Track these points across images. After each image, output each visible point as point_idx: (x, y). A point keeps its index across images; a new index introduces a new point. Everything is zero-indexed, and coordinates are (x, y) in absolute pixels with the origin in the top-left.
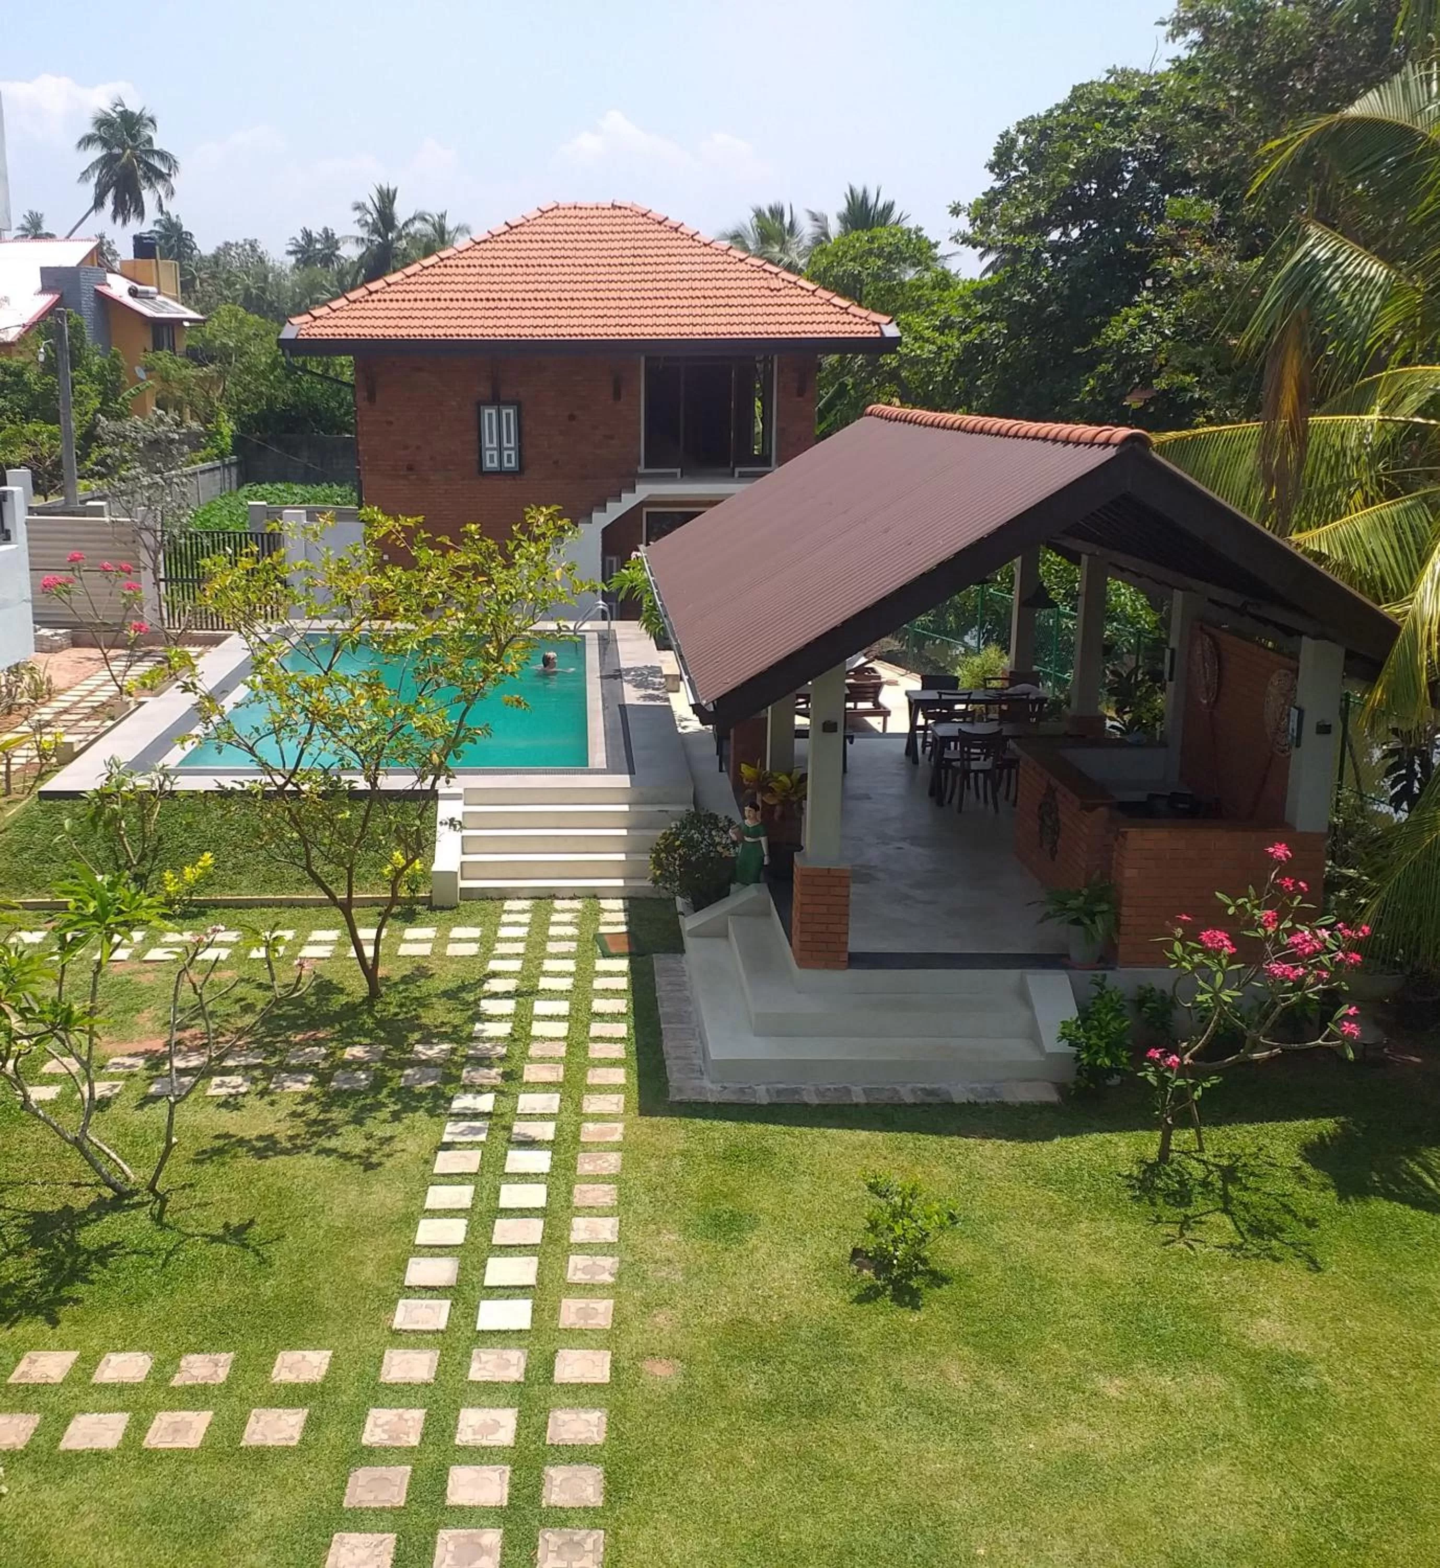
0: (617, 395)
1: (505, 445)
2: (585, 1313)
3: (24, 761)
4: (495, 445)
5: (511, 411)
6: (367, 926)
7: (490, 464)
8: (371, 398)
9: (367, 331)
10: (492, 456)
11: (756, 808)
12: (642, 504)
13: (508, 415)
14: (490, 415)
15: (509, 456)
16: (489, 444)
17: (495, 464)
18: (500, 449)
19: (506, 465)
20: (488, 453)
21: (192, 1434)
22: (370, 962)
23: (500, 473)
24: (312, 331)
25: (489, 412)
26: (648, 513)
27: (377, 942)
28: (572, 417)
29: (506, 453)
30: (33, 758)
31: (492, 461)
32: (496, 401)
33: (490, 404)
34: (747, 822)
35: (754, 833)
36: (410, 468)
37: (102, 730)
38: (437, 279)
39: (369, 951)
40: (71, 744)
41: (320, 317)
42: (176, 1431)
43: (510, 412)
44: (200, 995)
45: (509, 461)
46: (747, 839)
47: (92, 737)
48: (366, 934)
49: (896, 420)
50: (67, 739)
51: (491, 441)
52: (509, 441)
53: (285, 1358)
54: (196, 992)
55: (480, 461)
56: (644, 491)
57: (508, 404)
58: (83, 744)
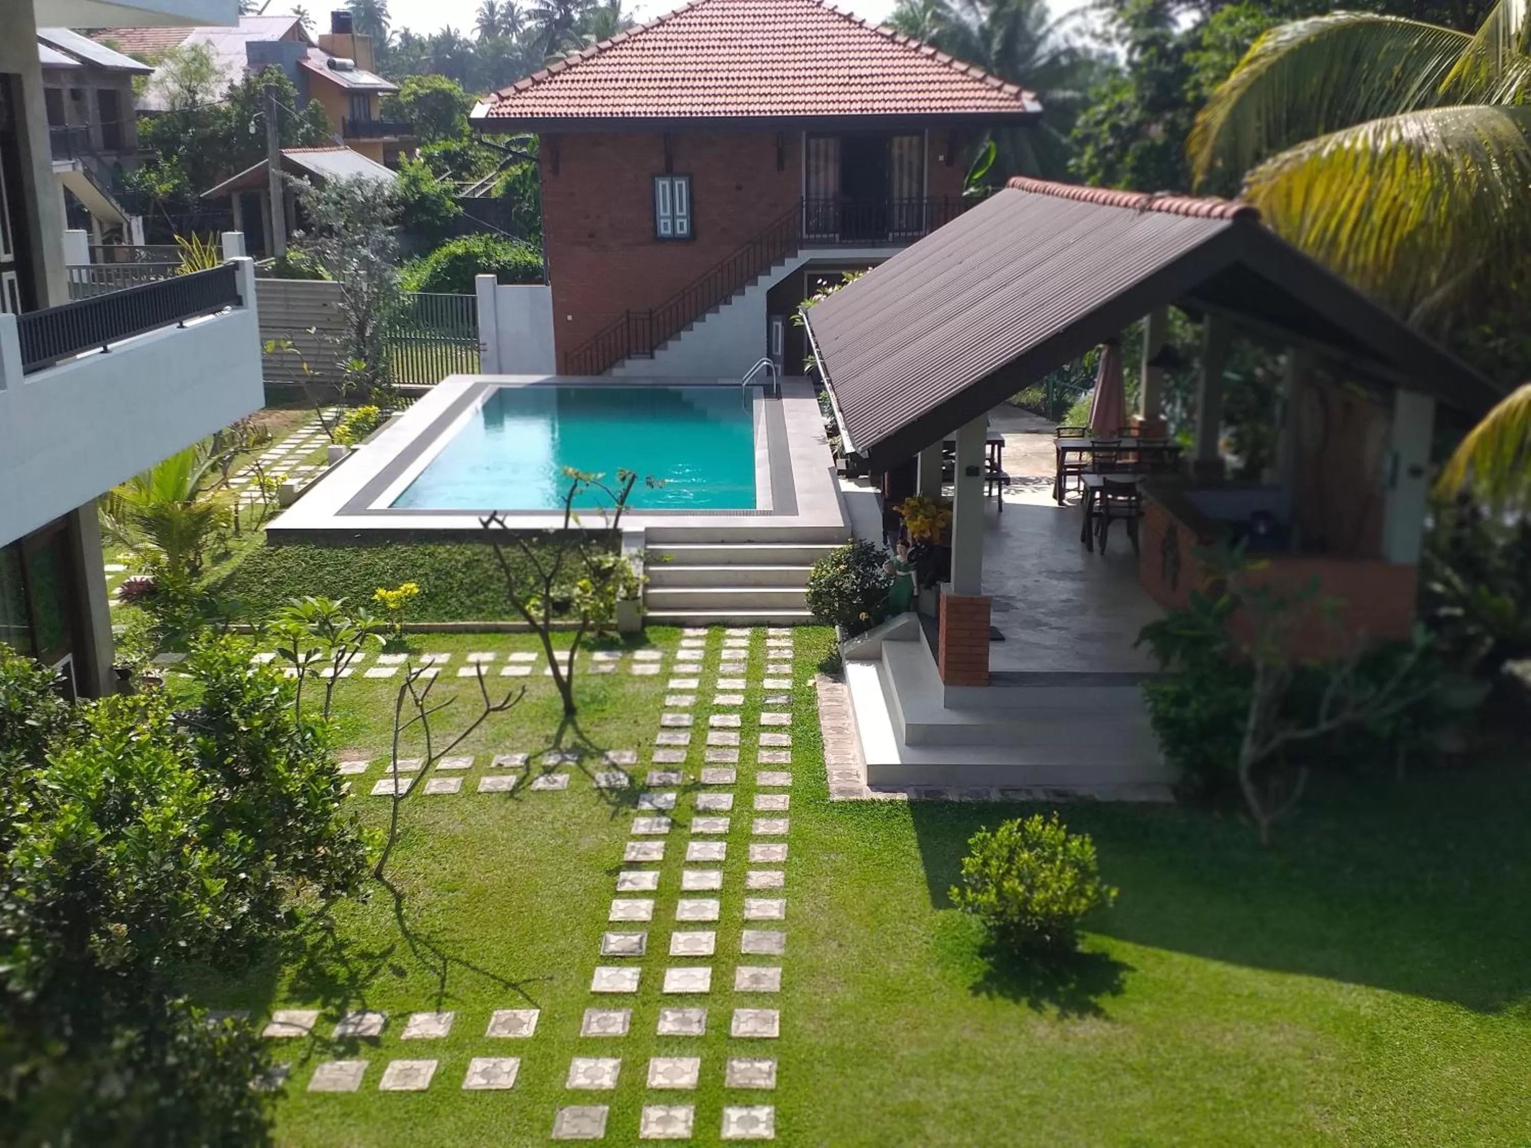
0: (780, 165)
1: (678, 213)
2: (756, 979)
3: (249, 501)
4: (668, 213)
5: (684, 183)
6: (561, 648)
7: (665, 230)
8: (555, 171)
9: (552, 110)
10: (666, 224)
11: (907, 545)
12: (804, 267)
13: (680, 186)
14: (664, 186)
15: (681, 224)
16: (663, 212)
17: (669, 232)
18: (673, 217)
19: (679, 232)
20: (662, 221)
21: (421, 1078)
22: (565, 680)
23: (674, 239)
24: (501, 111)
25: (663, 184)
26: (809, 276)
27: (570, 663)
28: (739, 188)
29: (678, 221)
30: (257, 498)
31: (666, 229)
32: (669, 172)
33: (662, 175)
34: (898, 557)
35: (906, 568)
36: (591, 236)
37: (319, 474)
38: (615, 61)
39: (564, 671)
40: (292, 486)
41: (508, 98)
42: (407, 1076)
43: (682, 183)
44: (421, 707)
45: (682, 228)
46: (899, 573)
47: (309, 481)
48: (561, 655)
49: (1035, 191)
50: (289, 482)
51: (665, 210)
52: (681, 209)
53: (501, 1014)
54: (417, 705)
55: (655, 228)
56: (805, 256)
57: (680, 175)
58: (303, 486)
